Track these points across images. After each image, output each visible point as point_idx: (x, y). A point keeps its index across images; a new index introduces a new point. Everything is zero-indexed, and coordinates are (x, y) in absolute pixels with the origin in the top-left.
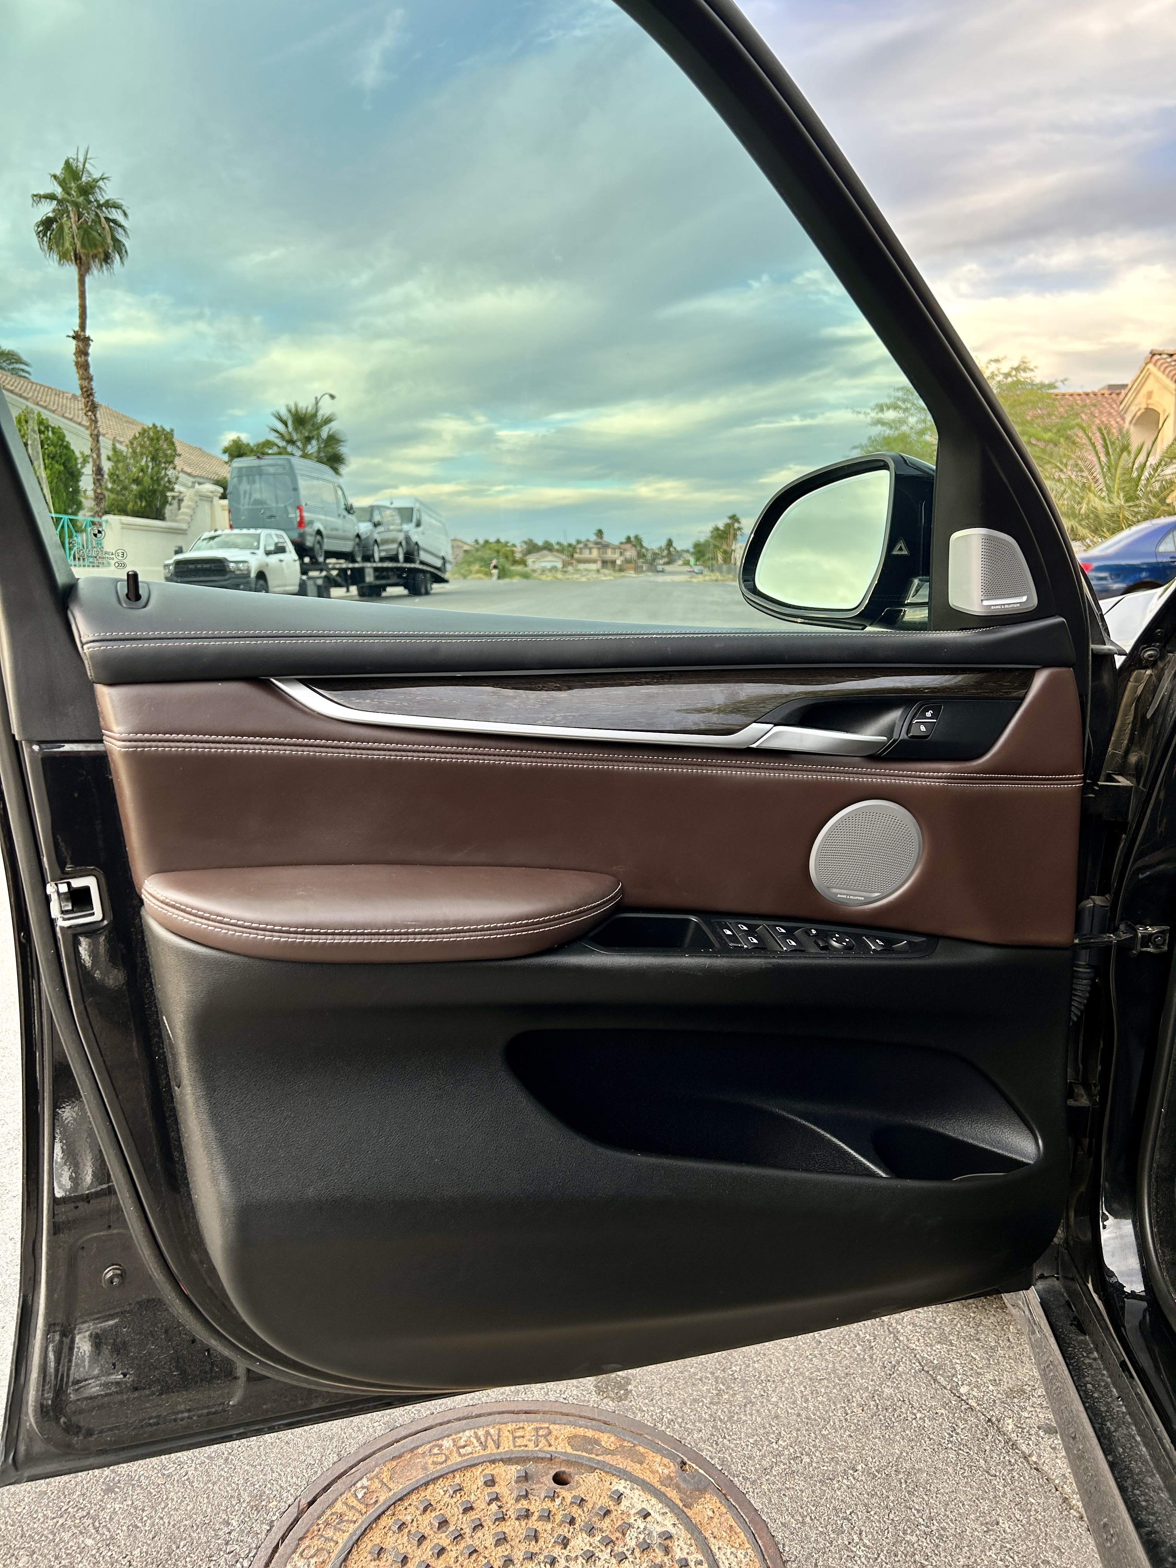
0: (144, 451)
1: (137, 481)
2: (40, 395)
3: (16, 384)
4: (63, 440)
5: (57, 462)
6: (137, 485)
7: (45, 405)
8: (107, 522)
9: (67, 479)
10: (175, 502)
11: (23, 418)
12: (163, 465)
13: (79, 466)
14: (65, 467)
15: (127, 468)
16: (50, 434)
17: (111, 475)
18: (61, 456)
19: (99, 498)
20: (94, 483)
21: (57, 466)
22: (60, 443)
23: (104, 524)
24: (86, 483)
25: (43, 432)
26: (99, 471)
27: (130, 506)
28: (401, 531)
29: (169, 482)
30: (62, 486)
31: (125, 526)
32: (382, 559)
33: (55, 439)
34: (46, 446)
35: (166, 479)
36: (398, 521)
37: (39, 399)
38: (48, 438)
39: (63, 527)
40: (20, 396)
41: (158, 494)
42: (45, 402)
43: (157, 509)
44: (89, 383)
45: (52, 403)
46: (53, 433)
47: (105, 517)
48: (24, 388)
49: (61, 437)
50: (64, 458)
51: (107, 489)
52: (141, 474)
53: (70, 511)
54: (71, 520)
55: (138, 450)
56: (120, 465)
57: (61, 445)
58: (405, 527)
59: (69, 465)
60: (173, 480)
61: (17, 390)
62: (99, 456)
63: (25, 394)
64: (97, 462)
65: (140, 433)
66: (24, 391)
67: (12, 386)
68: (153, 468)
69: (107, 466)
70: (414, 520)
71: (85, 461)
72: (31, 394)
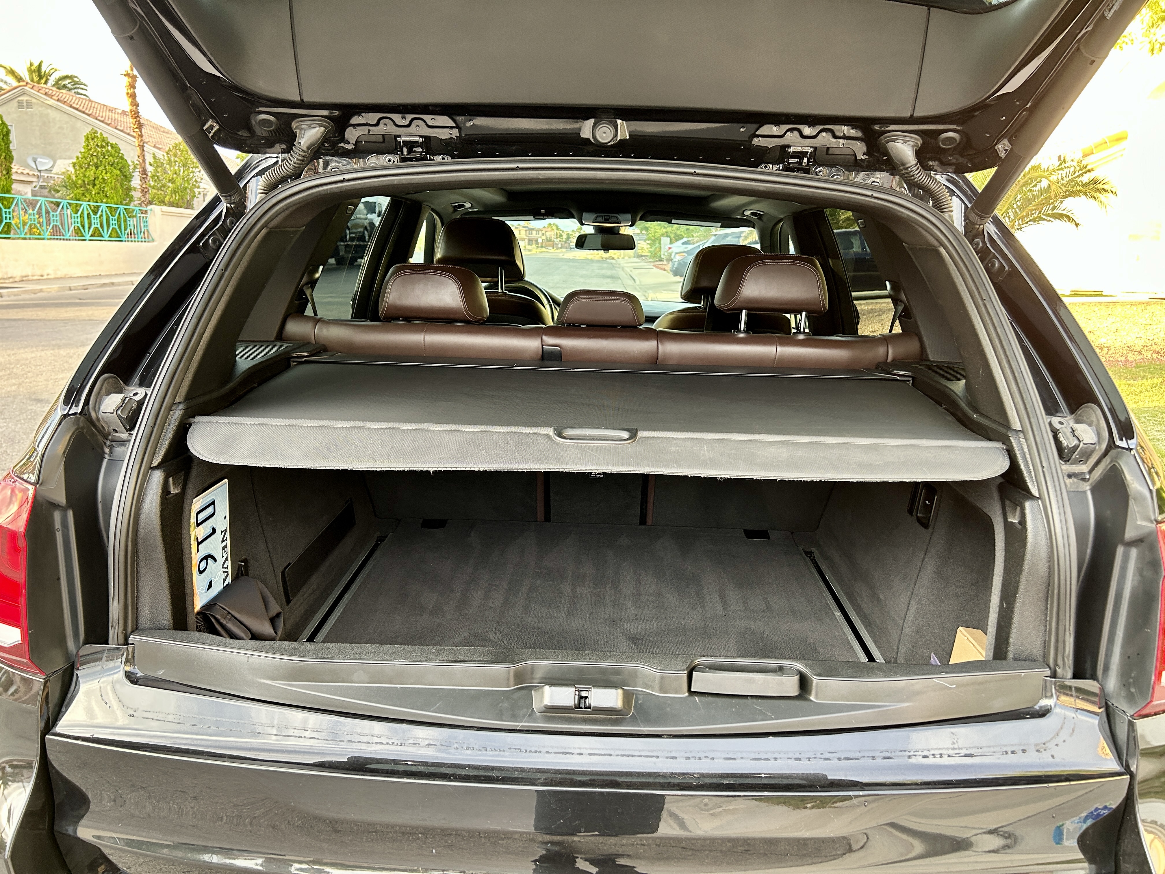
0: (176, 159)
1: (172, 181)
2: (98, 112)
3: (79, 103)
4: (119, 153)
5: (115, 168)
6: (172, 183)
7: (102, 119)
8: (151, 210)
9: (122, 179)
10: (202, 196)
11: (90, 136)
12: (191, 169)
13: (131, 171)
14: (121, 171)
15: (165, 172)
16: (109, 148)
17: (153, 176)
18: (117, 164)
19: (144, 192)
20: (141, 181)
21: (115, 171)
22: (117, 154)
23: (149, 212)
24: (136, 182)
25: (104, 147)
26: (144, 172)
27: (167, 199)
28: (366, 219)
29: (196, 181)
30: (119, 185)
31: (164, 213)
32: (352, 239)
33: (113, 152)
34: (107, 157)
35: (194, 180)
36: (365, 212)
37: (97, 115)
38: (108, 151)
39: (120, 214)
40: (84, 112)
41: (188, 191)
42: (102, 117)
43: (188, 201)
44: (136, 108)
45: (107, 118)
46: (112, 147)
47: (149, 207)
48: (85, 106)
49: (118, 151)
50: (120, 165)
51: (150, 186)
52: (175, 176)
53: (124, 202)
54: (125, 209)
55: (172, 159)
56: (159, 169)
57: (118, 156)
58: (370, 216)
59: (124, 170)
60: (199, 180)
61: (81, 108)
62: (144, 161)
63: (87, 112)
64: (143, 166)
65: (173, 147)
66: (86, 109)
67: (77, 104)
68: (184, 172)
69: (150, 169)
70: (377, 211)
71: (135, 168)
72: (91, 111)
